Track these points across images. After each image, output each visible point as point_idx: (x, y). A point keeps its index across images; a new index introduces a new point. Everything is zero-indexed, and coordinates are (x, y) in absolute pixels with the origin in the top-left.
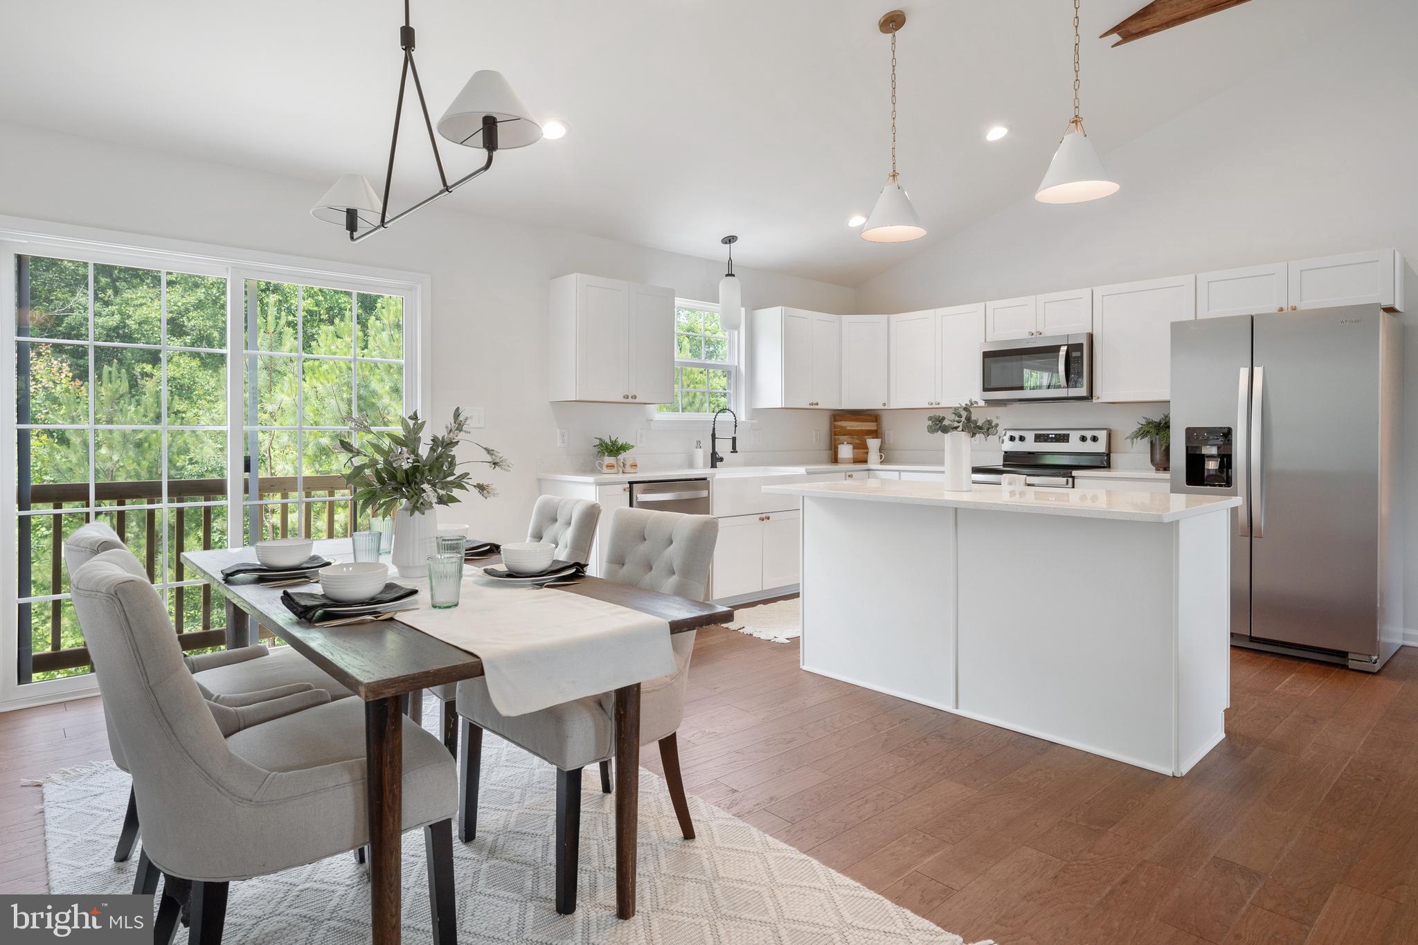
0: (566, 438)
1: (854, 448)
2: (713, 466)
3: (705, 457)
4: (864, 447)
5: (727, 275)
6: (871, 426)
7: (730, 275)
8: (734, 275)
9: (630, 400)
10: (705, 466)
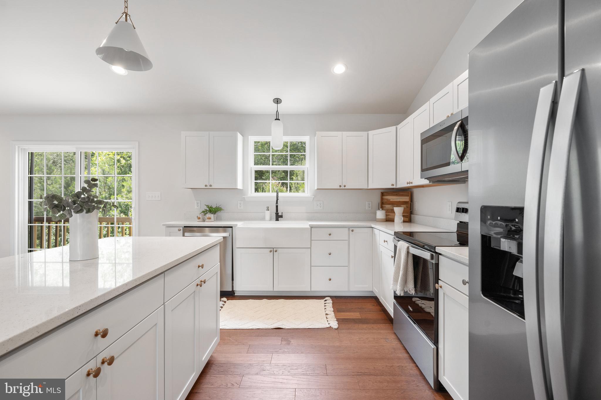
0: (199, 205)
1: (386, 212)
2: (277, 220)
3: (271, 215)
4: (393, 211)
5: (275, 120)
6: (406, 199)
7: (277, 119)
8: (279, 120)
9: (208, 187)
10: (271, 219)
